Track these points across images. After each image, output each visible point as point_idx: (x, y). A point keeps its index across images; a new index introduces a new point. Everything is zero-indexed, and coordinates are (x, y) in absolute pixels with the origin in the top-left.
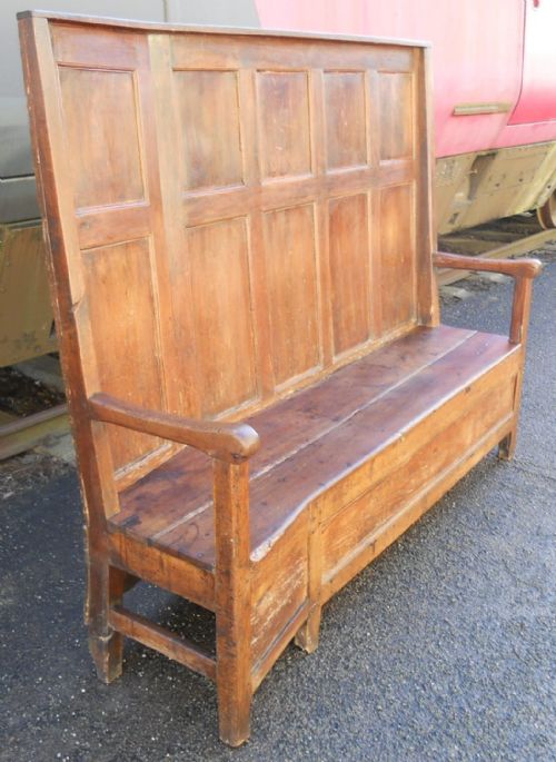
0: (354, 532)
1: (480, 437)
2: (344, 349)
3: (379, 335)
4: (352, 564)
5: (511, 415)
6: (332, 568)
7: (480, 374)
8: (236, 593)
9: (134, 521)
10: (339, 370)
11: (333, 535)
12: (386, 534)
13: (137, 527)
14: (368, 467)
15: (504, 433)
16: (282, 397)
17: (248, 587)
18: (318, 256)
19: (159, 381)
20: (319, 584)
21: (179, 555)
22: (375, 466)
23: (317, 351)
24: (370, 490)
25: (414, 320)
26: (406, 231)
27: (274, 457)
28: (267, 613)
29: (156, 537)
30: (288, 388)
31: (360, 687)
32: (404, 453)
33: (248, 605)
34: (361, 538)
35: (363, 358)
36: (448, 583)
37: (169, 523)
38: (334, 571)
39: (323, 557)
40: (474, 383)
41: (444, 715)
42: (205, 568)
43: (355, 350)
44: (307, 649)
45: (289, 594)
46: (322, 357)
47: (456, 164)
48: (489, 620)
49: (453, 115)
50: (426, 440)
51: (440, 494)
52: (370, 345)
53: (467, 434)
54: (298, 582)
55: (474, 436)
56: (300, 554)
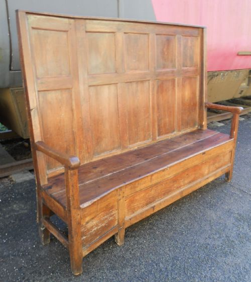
0: (144, 202)
1: (213, 171)
2: (162, 135)
3: (179, 130)
4: (142, 214)
5: (230, 165)
6: (131, 214)
7: (211, 148)
8: (72, 219)
9: (50, 187)
10: (159, 142)
11: (132, 202)
12: (160, 204)
13: (49, 190)
14: (149, 178)
15: (226, 171)
16: (132, 149)
17: (79, 217)
18: (151, 100)
19: (74, 139)
20: (123, 220)
21: (58, 202)
22: (153, 177)
23: (150, 134)
24: (152, 187)
25: (197, 126)
26: (194, 93)
27: (114, 171)
28: (92, 227)
29: (54, 194)
30: (134, 147)
31: (132, 261)
32: (169, 174)
33: (79, 223)
34: (147, 204)
35: (171, 138)
36: (185, 226)
37: (62, 190)
38: (132, 216)
39: (126, 210)
40: (207, 151)
41: (160, 277)
42: (64, 208)
43: (168, 135)
44: (118, 244)
45: (106, 222)
46: (151, 136)
47: (241, 73)
48: (195, 243)
49: (238, 55)
50: (181, 170)
51: (190, 191)
52: (175, 134)
53: (205, 170)
54: (111, 218)
55: (209, 171)
56: (112, 207)
